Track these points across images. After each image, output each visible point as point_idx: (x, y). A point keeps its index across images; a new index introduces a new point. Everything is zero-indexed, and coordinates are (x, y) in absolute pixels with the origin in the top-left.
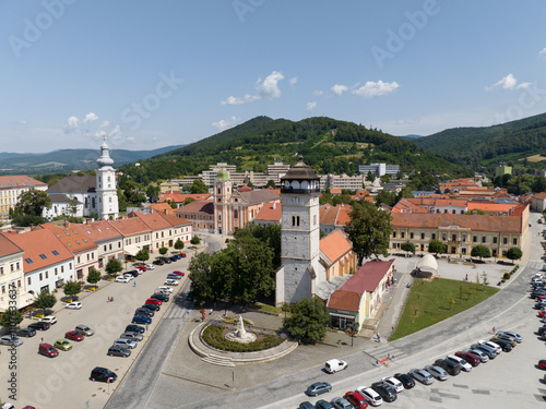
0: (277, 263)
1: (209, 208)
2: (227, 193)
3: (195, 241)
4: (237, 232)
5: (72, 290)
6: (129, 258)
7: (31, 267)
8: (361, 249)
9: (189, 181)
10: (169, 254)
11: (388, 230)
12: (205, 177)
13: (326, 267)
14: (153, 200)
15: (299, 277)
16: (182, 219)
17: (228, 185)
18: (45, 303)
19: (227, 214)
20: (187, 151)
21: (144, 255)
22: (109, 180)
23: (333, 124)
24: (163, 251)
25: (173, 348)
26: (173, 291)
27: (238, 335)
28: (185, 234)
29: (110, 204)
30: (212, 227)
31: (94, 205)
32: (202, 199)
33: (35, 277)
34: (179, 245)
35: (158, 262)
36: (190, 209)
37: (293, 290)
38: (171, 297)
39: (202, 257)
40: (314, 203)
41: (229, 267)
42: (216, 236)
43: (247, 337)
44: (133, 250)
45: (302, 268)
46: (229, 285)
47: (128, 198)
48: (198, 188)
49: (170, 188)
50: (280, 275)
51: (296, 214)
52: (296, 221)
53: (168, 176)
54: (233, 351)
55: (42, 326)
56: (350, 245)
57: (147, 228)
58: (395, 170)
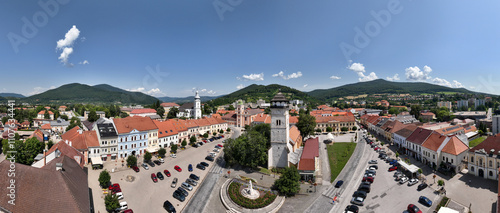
0: (269, 145)
1: (235, 116)
2: (242, 110)
3: (228, 130)
4: (246, 127)
5: (174, 148)
6: (201, 136)
7: (161, 135)
8: (304, 134)
9: (228, 106)
10: (217, 136)
11: (314, 124)
12: (234, 105)
13: (293, 145)
14: (215, 112)
15: (281, 153)
16: (223, 120)
17: (243, 107)
18: (162, 153)
19: (242, 119)
20: (228, 96)
21: (206, 136)
22: (198, 104)
23: (279, 86)
24: (215, 134)
25: (211, 196)
26: (217, 155)
27: (249, 192)
28: (224, 127)
29: (198, 113)
30: (236, 124)
31: (193, 113)
32: (232, 112)
33: (162, 140)
34: (222, 132)
35: (211, 140)
36: (227, 116)
37: (277, 159)
38: (215, 159)
39: (230, 140)
40: (287, 113)
41: (243, 147)
42: (237, 128)
43: (254, 195)
44: (202, 132)
45: (282, 147)
46: (243, 158)
47: (205, 111)
48: (231, 109)
49: (221, 109)
50: (270, 151)
51: (278, 119)
52: (279, 122)
53: (221, 104)
54: (246, 207)
55: (158, 163)
56: (299, 133)
57: (209, 124)
58: (302, 102)
